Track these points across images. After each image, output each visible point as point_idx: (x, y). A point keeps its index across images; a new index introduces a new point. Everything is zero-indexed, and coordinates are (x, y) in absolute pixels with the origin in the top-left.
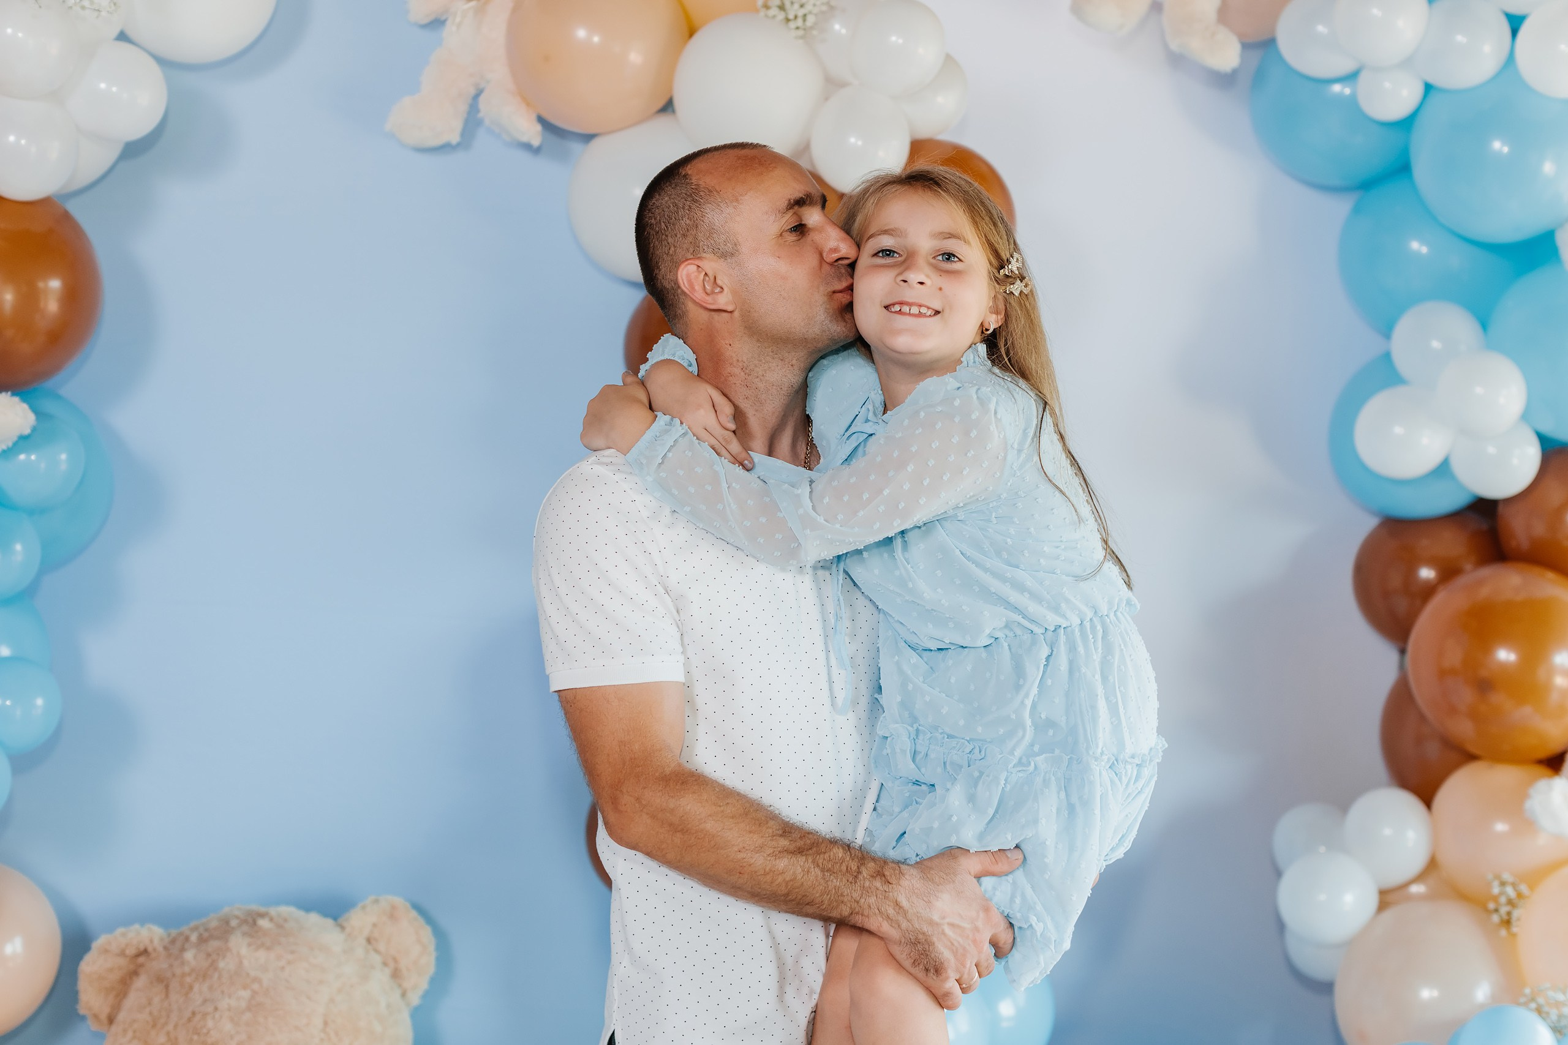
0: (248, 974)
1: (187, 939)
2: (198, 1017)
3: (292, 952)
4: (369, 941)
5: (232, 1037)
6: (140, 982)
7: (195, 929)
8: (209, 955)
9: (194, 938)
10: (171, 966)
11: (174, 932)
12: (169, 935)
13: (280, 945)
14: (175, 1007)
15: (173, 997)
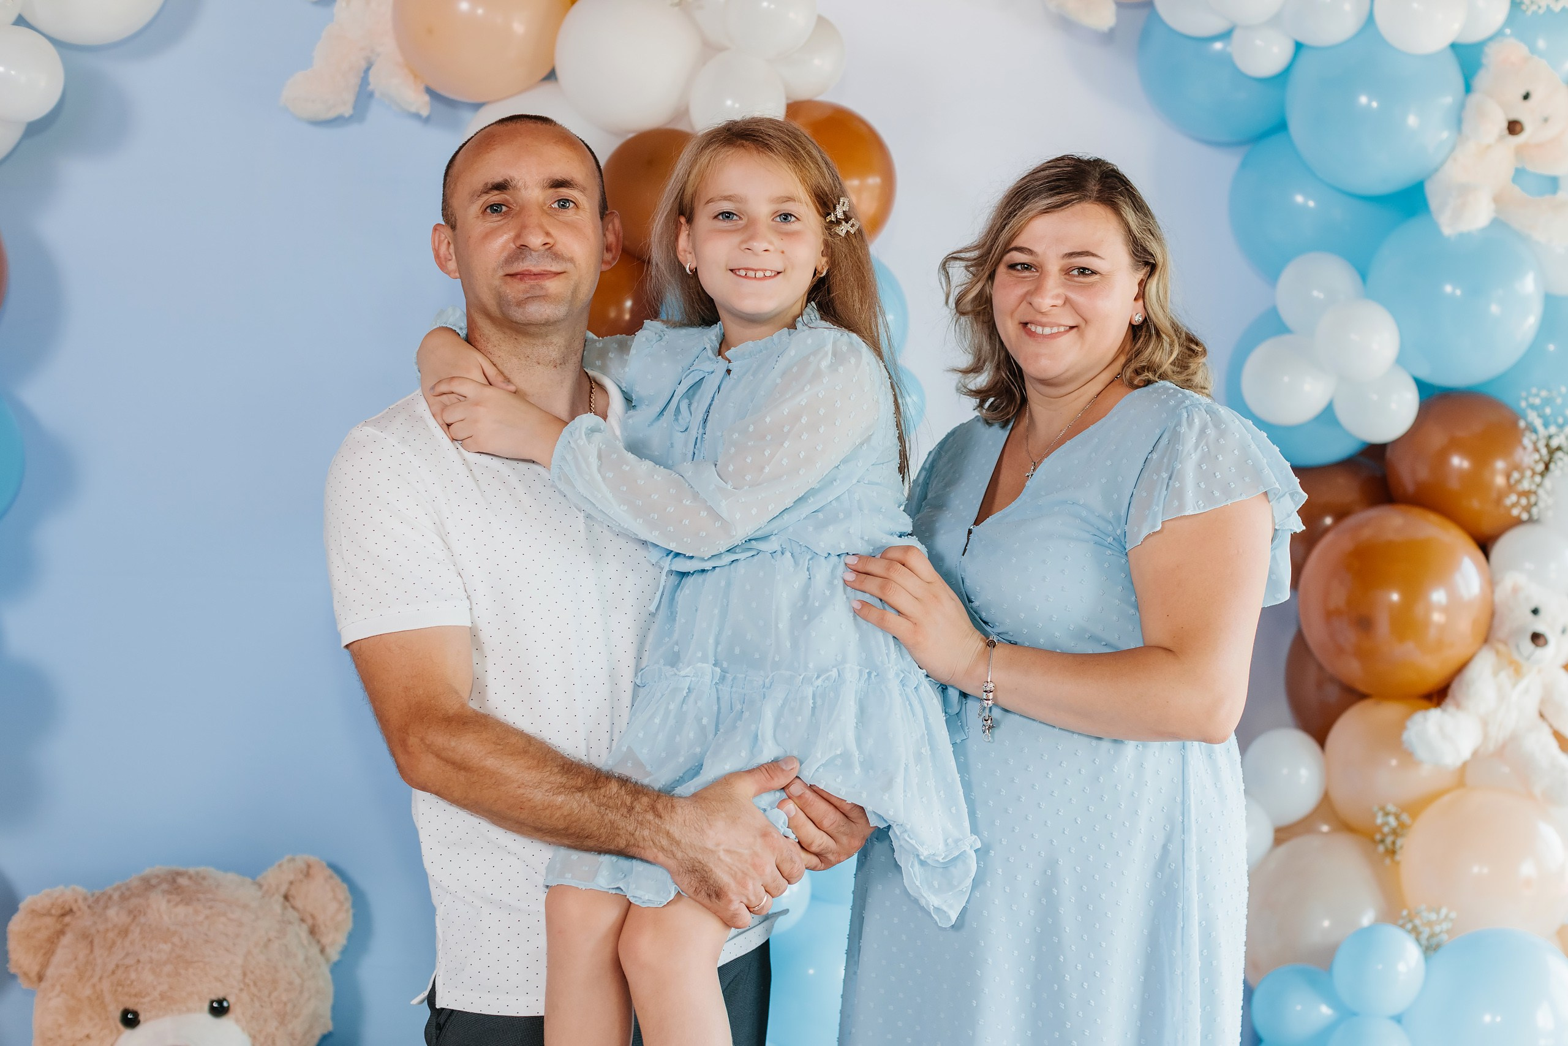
0: (168, 929)
1: (110, 898)
2: (121, 970)
3: (211, 908)
4: (286, 897)
5: (154, 988)
6: (66, 940)
7: (118, 888)
8: (130, 912)
9: (116, 896)
10: (95, 923)
11: (97, 892)
12: (93, 895)
13: (198, 900)
14: (99, 961)
15: (97, 951)
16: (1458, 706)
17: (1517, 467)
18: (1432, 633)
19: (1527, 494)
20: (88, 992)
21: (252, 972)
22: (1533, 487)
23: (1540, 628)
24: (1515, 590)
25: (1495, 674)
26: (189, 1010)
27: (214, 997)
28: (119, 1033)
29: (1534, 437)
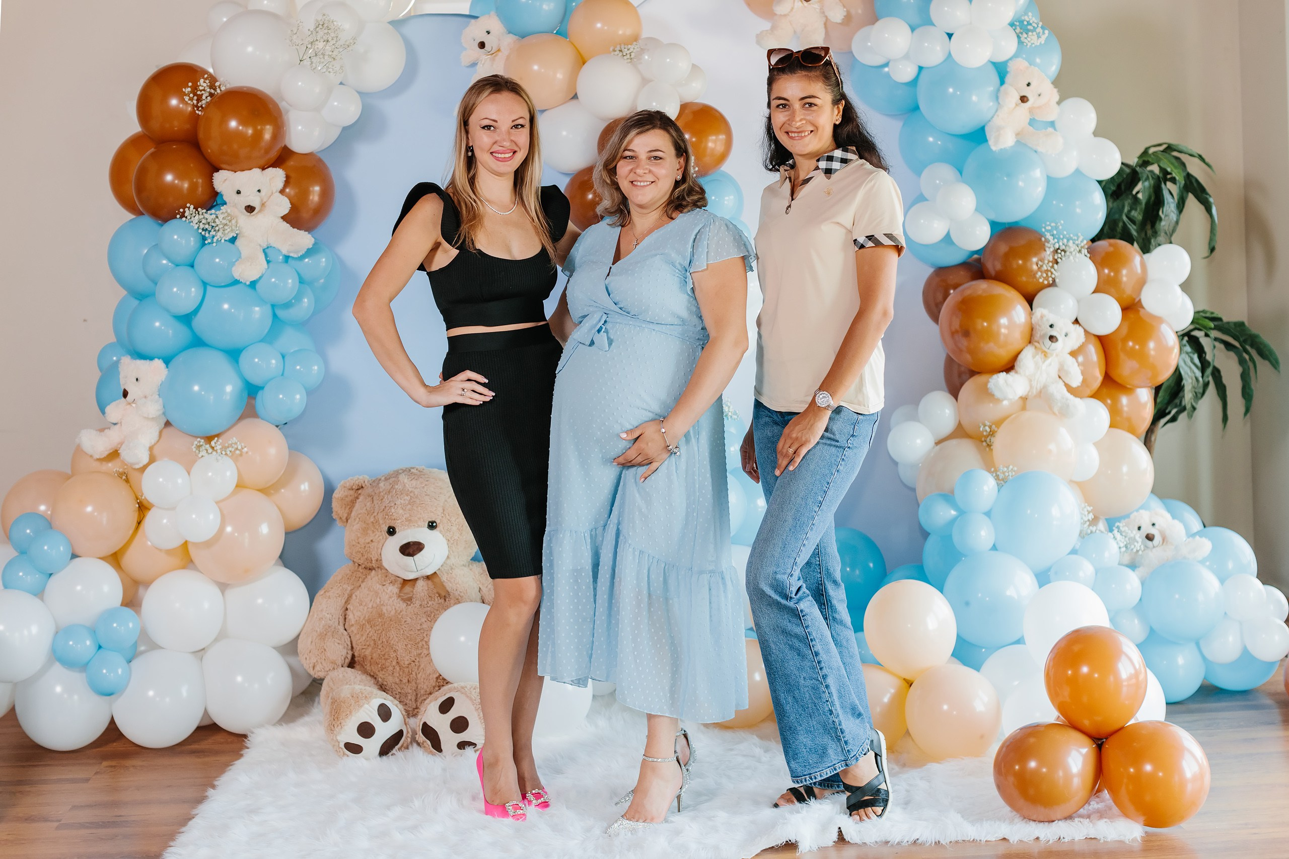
0: (408, 489)
1: (380, 480)
2: (387, 508)
3: (427, 481)
5: (403, 517)
6: (361, 498)
7: (383, 476)
8: (390, 484)
9: (383, 478)
10: (374, 490)
12: (372, 480)
13: (421, 477)
14: (377, 506)
15: (375, 502)
16: (1016, 372)
17: (1042, 260)
18: (1002, 337)
19: (1047, 271)
20: (372, 519)
21: (447, 509)
22: (1049, 268)
23: (1054, 333)
24: (1042, 317)
25: (1034, 357)
26: (419, 526)
27: (430, 520)
28: (386, 539)
29: (1049, 245)
